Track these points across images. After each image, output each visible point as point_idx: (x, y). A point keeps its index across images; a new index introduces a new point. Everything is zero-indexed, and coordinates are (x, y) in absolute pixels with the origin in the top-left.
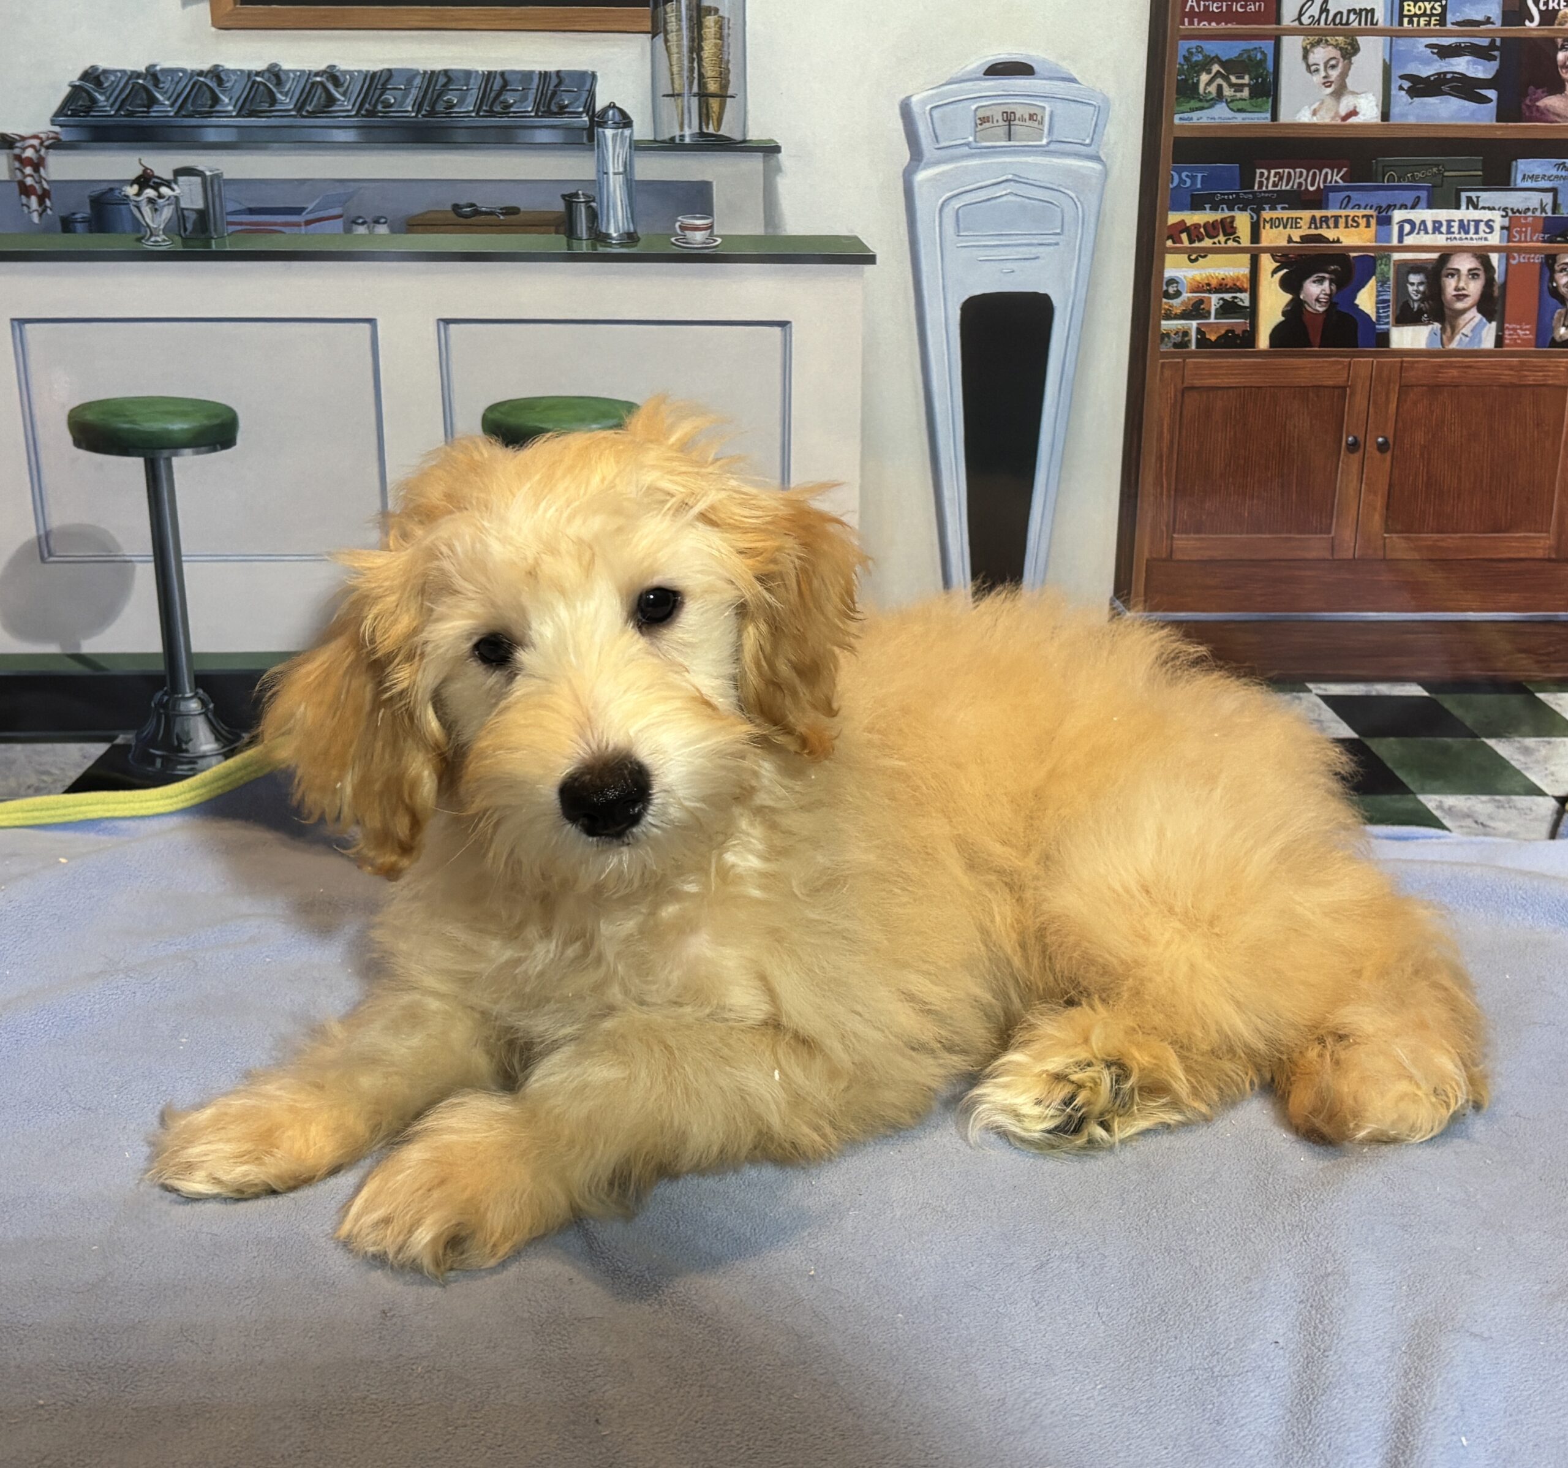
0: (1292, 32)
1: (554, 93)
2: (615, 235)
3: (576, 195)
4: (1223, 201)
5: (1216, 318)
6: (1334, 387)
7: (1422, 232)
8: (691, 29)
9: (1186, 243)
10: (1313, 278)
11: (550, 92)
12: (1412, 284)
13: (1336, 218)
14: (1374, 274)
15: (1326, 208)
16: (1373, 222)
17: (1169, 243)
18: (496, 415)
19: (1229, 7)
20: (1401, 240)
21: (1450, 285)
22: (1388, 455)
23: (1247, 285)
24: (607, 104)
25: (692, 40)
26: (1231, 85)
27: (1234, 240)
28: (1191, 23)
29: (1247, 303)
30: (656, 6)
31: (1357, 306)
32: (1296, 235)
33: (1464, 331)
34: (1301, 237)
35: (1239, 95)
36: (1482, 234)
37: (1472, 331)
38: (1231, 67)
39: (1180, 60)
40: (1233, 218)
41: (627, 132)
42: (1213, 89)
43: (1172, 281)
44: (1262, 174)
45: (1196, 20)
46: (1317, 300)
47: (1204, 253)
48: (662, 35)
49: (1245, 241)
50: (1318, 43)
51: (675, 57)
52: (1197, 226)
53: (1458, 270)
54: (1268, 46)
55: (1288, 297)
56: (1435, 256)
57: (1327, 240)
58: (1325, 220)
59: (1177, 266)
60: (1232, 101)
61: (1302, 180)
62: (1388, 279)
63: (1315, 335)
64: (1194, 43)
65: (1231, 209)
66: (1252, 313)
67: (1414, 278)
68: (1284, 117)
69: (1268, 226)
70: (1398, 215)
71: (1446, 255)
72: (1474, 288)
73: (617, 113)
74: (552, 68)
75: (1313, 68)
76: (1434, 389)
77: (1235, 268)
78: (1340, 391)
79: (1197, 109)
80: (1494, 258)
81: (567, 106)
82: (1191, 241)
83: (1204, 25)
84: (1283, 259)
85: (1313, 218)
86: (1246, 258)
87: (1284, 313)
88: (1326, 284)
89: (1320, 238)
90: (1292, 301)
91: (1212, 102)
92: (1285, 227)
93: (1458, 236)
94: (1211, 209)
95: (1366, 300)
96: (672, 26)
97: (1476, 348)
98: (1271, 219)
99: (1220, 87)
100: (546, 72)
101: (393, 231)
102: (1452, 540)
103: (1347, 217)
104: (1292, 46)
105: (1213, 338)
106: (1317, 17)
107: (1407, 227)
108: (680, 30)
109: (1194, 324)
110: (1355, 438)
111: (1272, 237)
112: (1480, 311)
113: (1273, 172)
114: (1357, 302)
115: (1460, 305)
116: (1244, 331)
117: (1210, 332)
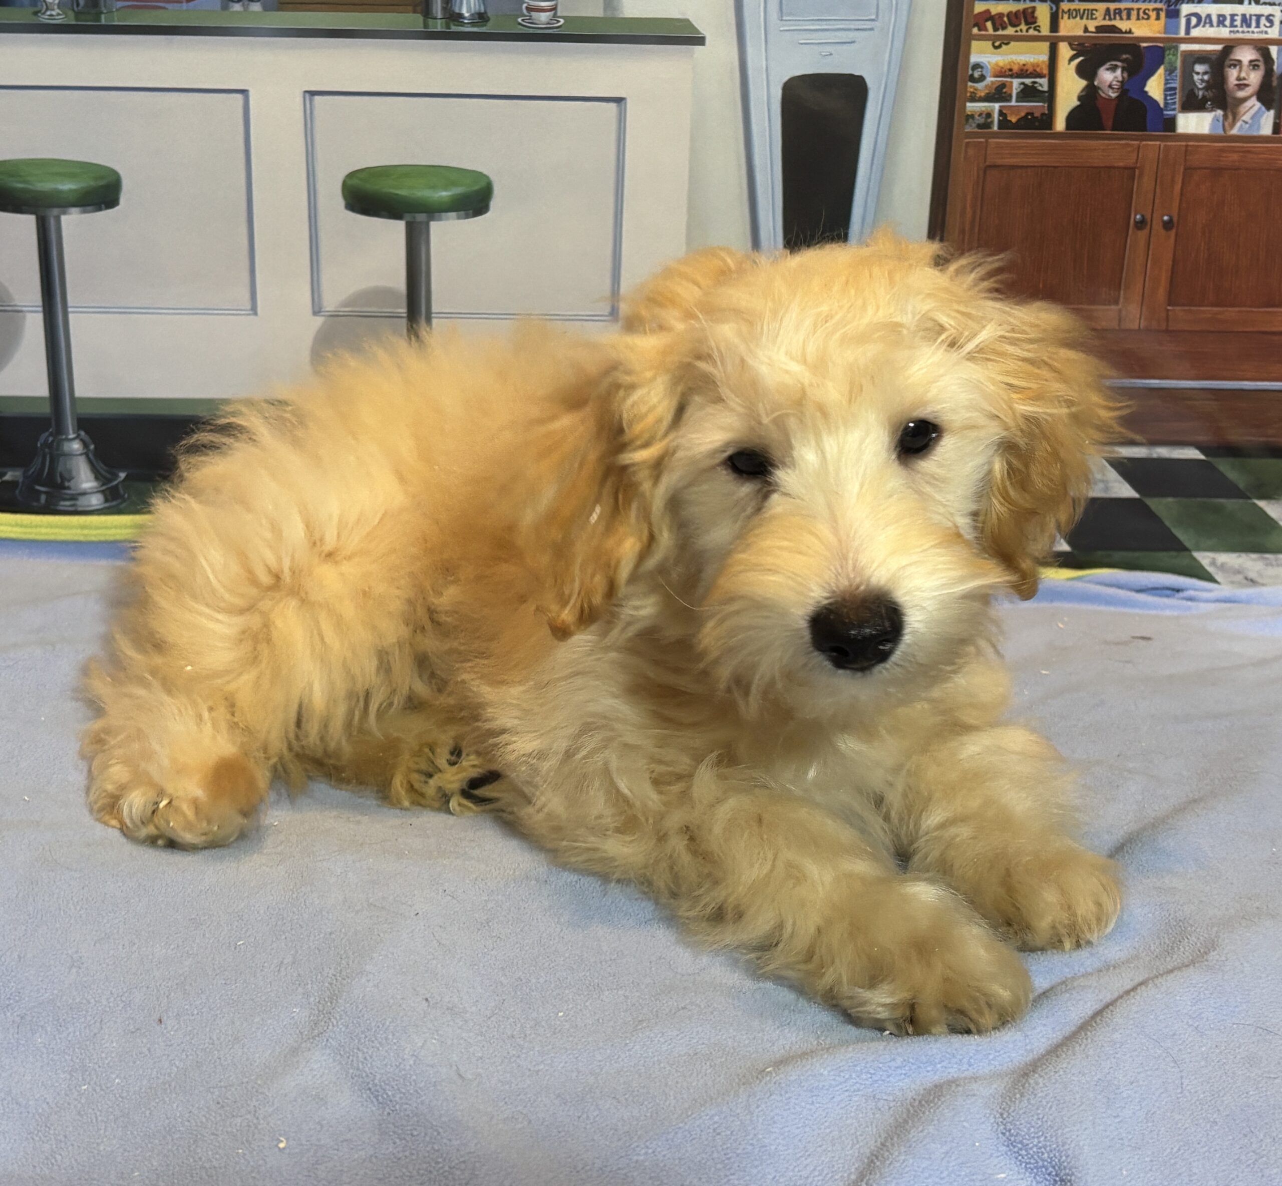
2: (467, 15)
5: (1017, 101)
6: (1125, 168)
7: (1208, 25)
9: (991, 31)
10: (1107, 65)
12: (1198, 73)
13: (1129, 11)
14: (1162, 63)
15: (1120, 1)
16: (1163, 15)
17: (975, 31)
18: (355, 182)
20: (1188, 31)
21: (1232, 75)
22: (1173, 233)
23: (1045, 71)
27: (1035, 29)
29: (1046, 88)
31: (1146, 93)
32: (1092, 26)
33: (1244, 118)
34: (1097, 28)
36: (1263, 28)
37: (1252, 118)
40: (1034, 8)
43: (977, 66)
46: (1110, 86)
47: (1007, 40)
49: (1045, 31)
52: (1001, 15)
53: (1240, 61)
55: (1083, 83)
56: (1219, 47)
57: (1120, 31)
58: (1118, 12)
59: (981, 52)
62: (1175, 68)
66: (1050, 96)
67: (1199, 68)
69: (1066, 16)
70: (1186, 9)
71: (1229, 47)
72: (1255, 78)
76: (1217, 172)
77: (1035, 55)
78: (1130, 172)
80: (1274, 50)
82: (995, 29)
84: (1079, 48)
85: (1108, 10)
86: (1045, 46)
87: (1080, 98)
88: (1119, 72)
89: (1114, 29)
90: (1086, 88)
92: (1082, 18)
93: (1240, 29)
95: (1155, 87)
97: (1255, 134)
98: (1069, 10)
102: (1231, 313)
103: (1139, 10)
105: (1014, 119)
107: (1194, 21)
109: (997, 106)
110: (1143, 216)
111: (1070, 27)
112: (1259, 99)
114: (1147, 89)
115: (1241, 94)
116: (1043, 114)
117: (1011, 114)
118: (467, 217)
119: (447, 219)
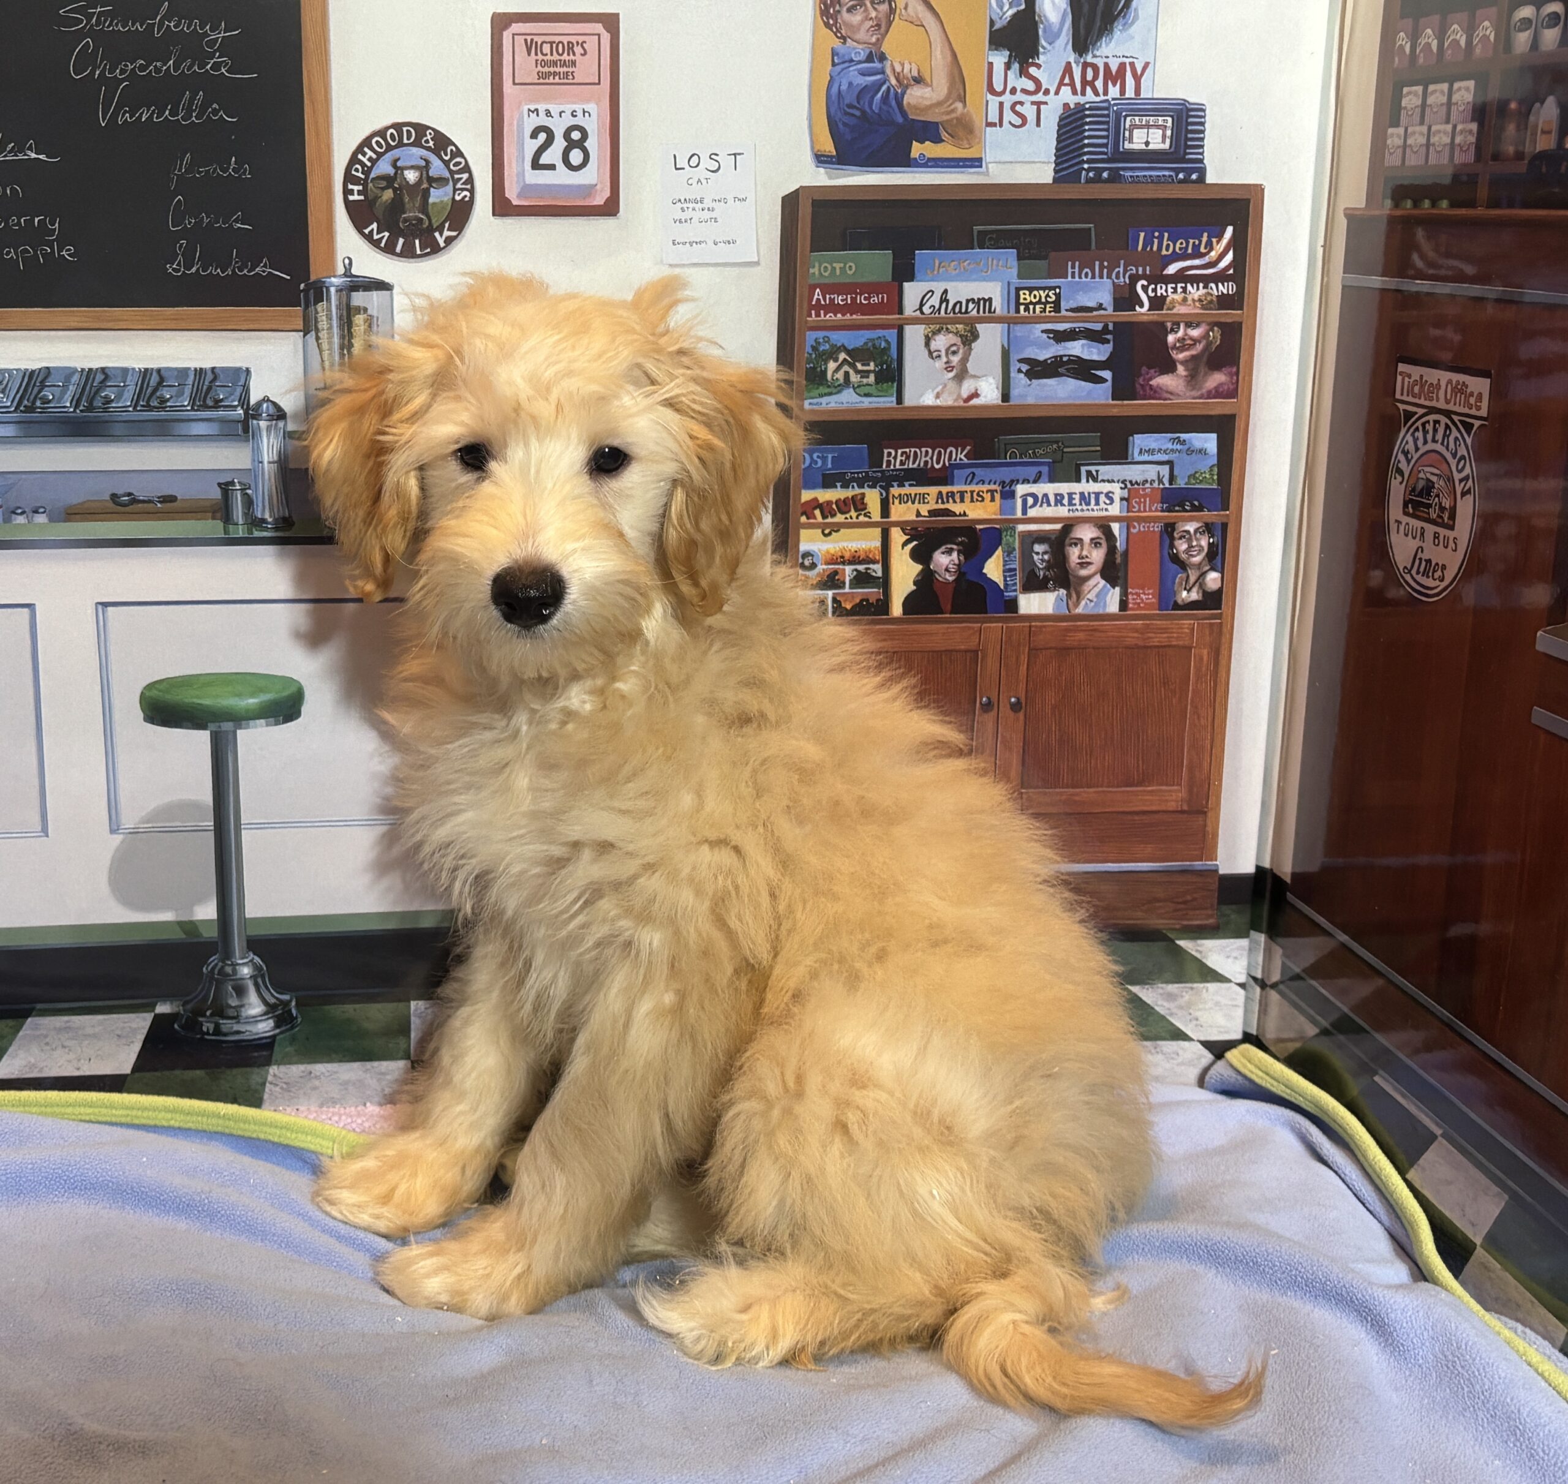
0: (914, 321)
1: (209, 389)
2: (270, 520)
3: (232, 483)
4: (853, 480)
5: (850, 588)
6: (966, 651)
7: (1045, 505)
8: (341, 327)
9: (820, 519)
10: (943, 549)
11: (205, 387)
12: (1038, 553)
13: (962, 494)
14: (1000, 544)
15: (952, 484)
16: (997, 496)
17: (803, 519)
18: (154, 693)
19: (854, 300)
20: (1024, 512)
21: (1074, 553)
22: (1021, 715)
23: (878, 557)
24: (262, 397)
25: (342, 337)
26: (857, 372)
27: (865, 515)
28: (818, 315)
29: (880, 574)
30: (307, 306)
31: (985, 575)
33: (1089, 596)
34: (929, 512)
35: (865, 381)
36: (1102, 505)
37: (1097, 596)
38: (857, 355)
39: (809, 349)
40: (863, 495)
41: (281, 424)
42: (840, 375)
43: (807, 554)
44: (889, 454)
45: (822, 312)
46: (947, 570)
47: (836, 528)
48: (313, 333)
49: (876, 516)
50: (939, 331)
51: (326, 354)
52: (829, 503)
53: (1081, 540)
54: (891, 335)
55: (919, 567)
56: (1058, 526)
57: (954, 515)
58: (951, 495)
59: (811, 540)
60: (859, 386)
61: (928, 458)
62: (1014, 549)
63: (946, 602)
64: (820, 334)
65: (861, 486)
66: (885, 582)
67: (1038, 548)
68: (909, 400)
69: (897, 501)
70: (1021, 489)
71: (1069, 526)
72: (1097, 556)
73: (271, 407)
74: (207, 365)
75: (935, 354)
76: (1063, 651)
77: (867, 541)
78: (974, 655)
79: (826, 395)
80: (1115, 527)
81: (222, 400)
82: (824, 517)
83: (830, 316)
84: (913, 532)
85: (940, 493)
86: (877, 531)
87: (915, 583)
88: (955, 555)
89: (947, 512)
90: (922, 570)
91: (839, 388)
92: (913, 503)
93: (1079, 508)
94: (842, 487)
95: (993, 569)
96: (323, 324)
97: (1101, 612)
98: (900, 495)
99: (847, 374)
100: (201, 369)
101: (52, 520)
102: (1087, 794)
103: (972, 492)
104: (914, 335)
105: (849, 607)
106: (937, 307)
107: (1030, 501)
108: (330, 328)
109: (830, 593)
110: (989, 698)
111: (901, 512)
112: (1103, 577)
113: (900, 451)
114: (985, 571)
115: (1084, 572)
116: (878, 600)
117: (845, 601)
118: (277, 724)
119: (256, 727)
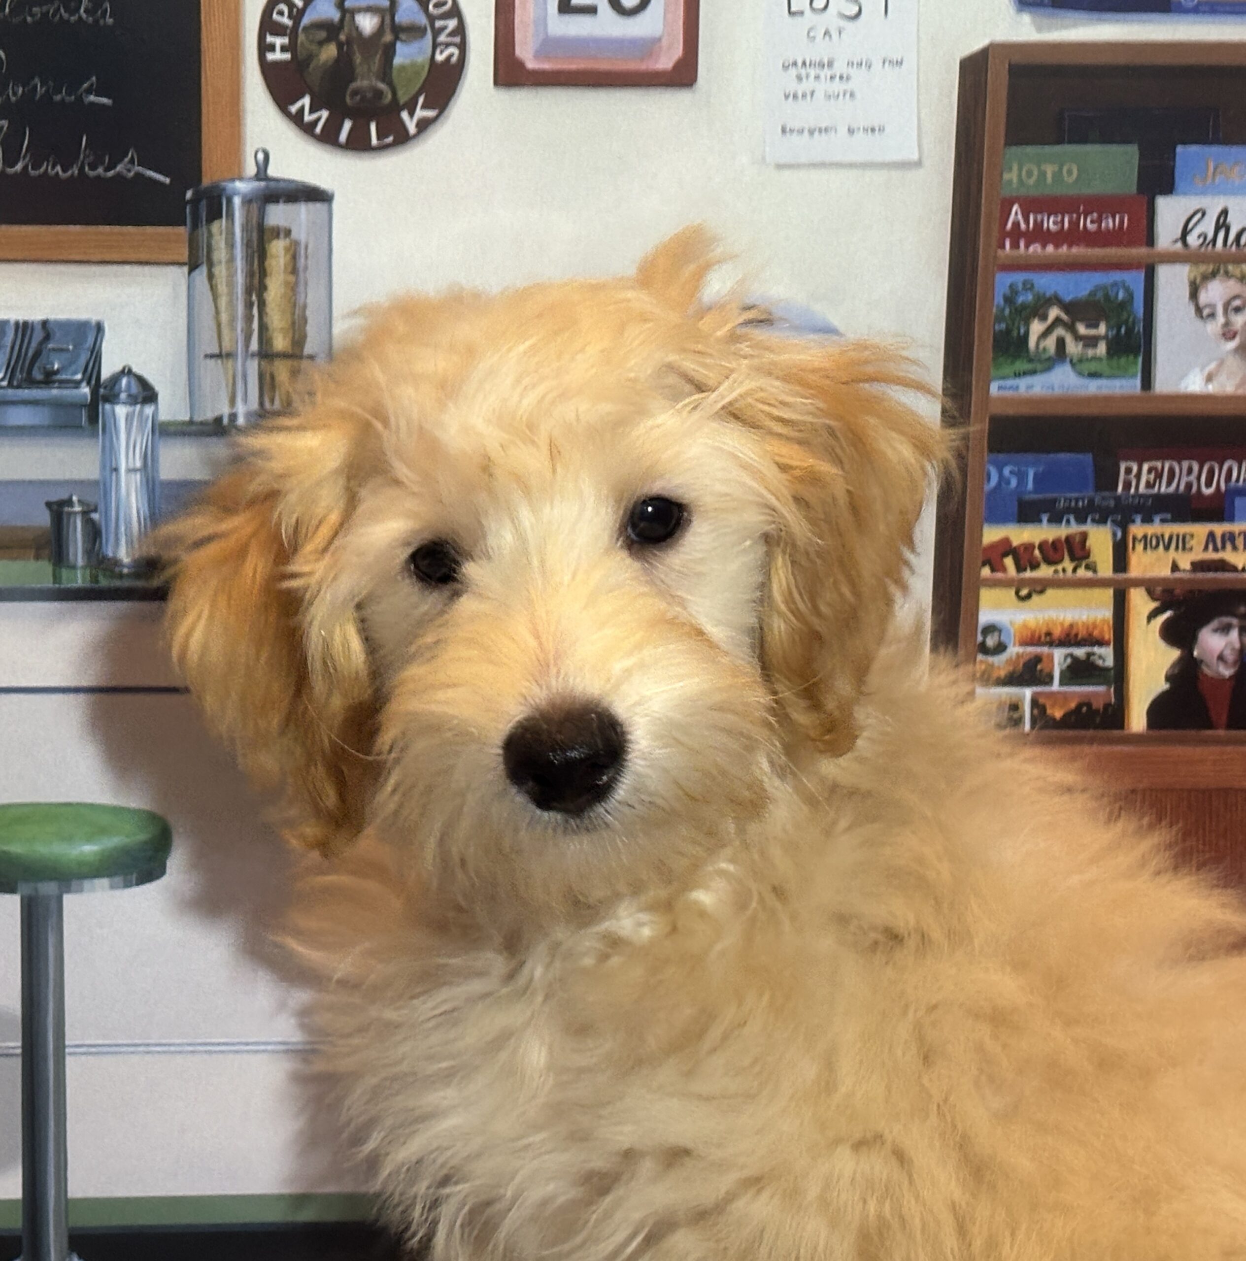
0: (1172, 258)
1: (37, 354)
2: (126, 561)
3: (69, 502)
4: (1068, 510)
5: (1062, 683)
8: (248, 259)
9: (1013, 572)
10: (1215, 624)
11: (30, 354)
15: (1231, 519)
17: (986, 572)
19: (1074, 224)
23: (1109, 635)
24: (118, 368)
25: (250, 275)
26: (1078, 338)
27: (1087, 567)
28: (1015, 245)
29: (1110, 662)
30: (195, 226)
32: (1185, 563)
34: (1193, 564)
35: (1090, 352)
38: (1078, 311)
39: (999, 300)
40: (1084, 536)
41: (149, 410)
42: (1050, 343)
43: (990, 629)
44: (1128, 471)
45: (1022, 244)
46: (1221, 658)
47: (1040, 587)
48: (204, 269)
49: (1106, 569)
50: (1214, 275)
51: (223, 302)
52: (1029, 547)
54: (1135, 280)
55: (1175, 654)
57: (1234, 569)
58: (1229, 538)
59: (998, 606)
60: (1080, 361)
61: (1193, 478)
63: (1220, 710)
64: (1019, 278)
65: (1081, 520)
66: (1119, 676)
68: (1163, 386)
69: (1140, 547)
73: (134, 382)
74: (36, 316)
75: (1206, 312)
77: (1090, 610)
79: (1025, 373)
81: (57, 372)
82: (1020, 568)
83: (1035, 248)
85: (1211, 536)
86: (1107, 594)
87: (1168, 678)
88: (1234, 634)
89: (1223, 566)
91: (1048, 364)
94: (1050, 521)
96: (220, 253)
98: (1145, 537)
99: (1061, 343)
100: (26, 324)
104: (1173, 280)
105: (1058, 714)
106: (1210, 236)
108: (231, 260)
109: (1027, 693)
111: (1146, 564)
113: (1146, 467)
116: (1107, 706)
117: (1053, 706)
118: (127, 885)
119: (93, 890)
